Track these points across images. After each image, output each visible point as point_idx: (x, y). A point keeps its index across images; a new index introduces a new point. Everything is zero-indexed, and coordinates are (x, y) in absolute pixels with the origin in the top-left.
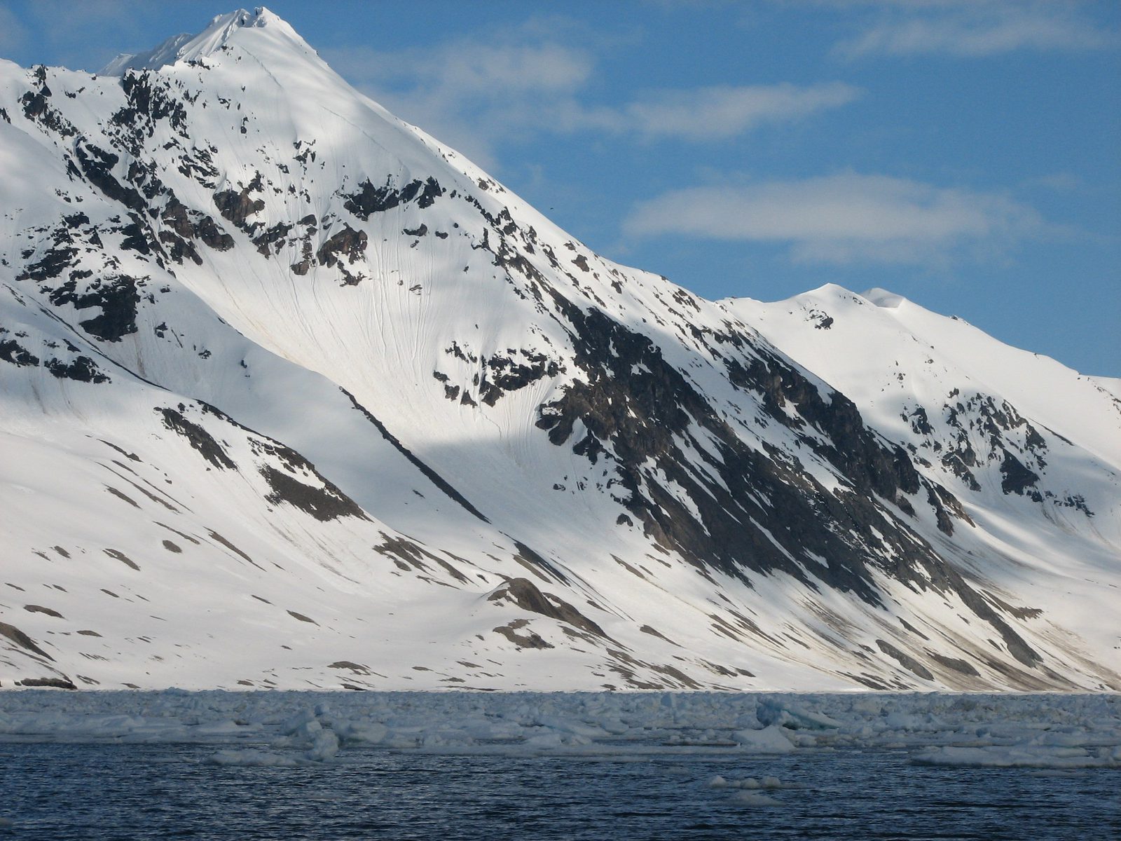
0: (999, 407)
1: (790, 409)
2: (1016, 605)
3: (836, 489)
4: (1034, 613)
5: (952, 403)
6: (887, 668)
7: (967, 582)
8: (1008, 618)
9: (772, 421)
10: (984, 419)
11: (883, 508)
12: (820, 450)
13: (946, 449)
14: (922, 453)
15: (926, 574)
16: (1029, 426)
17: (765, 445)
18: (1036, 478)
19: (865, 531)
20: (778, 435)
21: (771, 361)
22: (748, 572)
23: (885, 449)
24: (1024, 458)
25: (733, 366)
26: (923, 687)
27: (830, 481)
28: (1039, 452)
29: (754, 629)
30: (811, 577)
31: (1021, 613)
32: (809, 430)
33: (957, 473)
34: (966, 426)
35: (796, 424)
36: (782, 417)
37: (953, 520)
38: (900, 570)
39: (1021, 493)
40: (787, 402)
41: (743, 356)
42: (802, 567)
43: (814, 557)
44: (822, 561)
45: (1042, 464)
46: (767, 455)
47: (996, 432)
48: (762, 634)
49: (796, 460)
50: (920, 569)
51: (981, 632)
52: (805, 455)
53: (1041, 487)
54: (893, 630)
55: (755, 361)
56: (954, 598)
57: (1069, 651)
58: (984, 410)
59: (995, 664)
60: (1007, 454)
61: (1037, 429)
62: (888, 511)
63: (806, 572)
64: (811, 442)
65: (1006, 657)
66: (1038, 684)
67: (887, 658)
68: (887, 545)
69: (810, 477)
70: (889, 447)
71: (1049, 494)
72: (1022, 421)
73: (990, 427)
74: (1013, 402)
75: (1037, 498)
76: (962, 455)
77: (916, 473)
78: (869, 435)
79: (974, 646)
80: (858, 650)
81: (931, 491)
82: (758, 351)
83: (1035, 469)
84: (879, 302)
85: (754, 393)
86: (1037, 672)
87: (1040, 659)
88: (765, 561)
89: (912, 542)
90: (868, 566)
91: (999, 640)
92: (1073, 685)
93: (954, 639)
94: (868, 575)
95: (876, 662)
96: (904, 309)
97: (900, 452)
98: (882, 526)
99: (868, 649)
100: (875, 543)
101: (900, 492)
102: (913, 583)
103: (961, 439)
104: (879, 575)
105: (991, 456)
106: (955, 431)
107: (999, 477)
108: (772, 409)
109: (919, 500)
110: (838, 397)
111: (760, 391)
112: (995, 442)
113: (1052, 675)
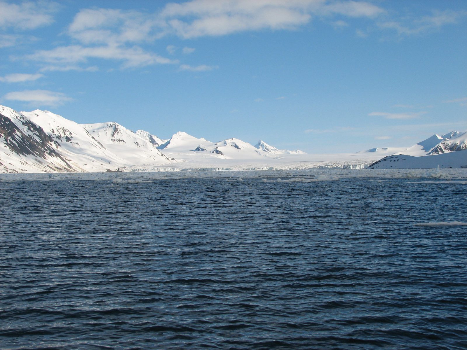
0: (65, 129)
1: (32, 129)
2: (68, 159)
3: (40, 142)
4: (71, 160)
5: (58, 128)
6: (48, 169)
7: (61, 156)
8: (67, 161)
9: (29, 131)
10: (63, 131)
11: (47, 145)
12: (37, 135)
13: (57, 135)
14: (53, 136)
15: (54, 155)
16: (70, 132)
17: (28, 135)
18: (71, 140)
19: (44, 148)
20: (30, 133)
21: (29, 122)
22: (26, 155)
23: (47, 135)
24: (69, 136)
25: (23, 122)
26: (54, 172)
27: (39, 140)
28: (71, 136)
29: (27, 163)
30: (36, 155)
31: (69, 160)
32: (35, 132)
33: (59, 139)
34: (60, 132)
35: (33, 131)
36: (31, 130)
37: (58, 146)
38: (50, 154)
39: (69, 142)
40: (32, 128)
41: (24, 121)
42: (34, 154)
43: (36, 152)
44: (38, 153)
45: (72, 137)
46: (28, 136)
47: (65, 133)
48: (28, 164)
49: (33, 137)
51: (63, 164)
52: (35, 136)
53: (72, 141)
54: (49, 163)
55: (26, 122)
56: (58, 158)
57: (77, 166)
58: (63, 129)
59: (65, 168)
60: (66, 136)
61: (71, 132)
63: (35, 154)
64: (35, 134)
65: (67, 167)
66: (71, 171)
67: (48, 168)
68: (48, 150)
69: (35, 140)
70: (48, 135)
71: (73, 142)
72: (69, 131)
73: (64, 132)
74: (67, 128)
75: (71, 143)
76: (59, 136)
77: (52, 139)
78: (45, 133)
79: (62, 165)
80: (44, 166)
81: (54, 142)
82: (27, 120)
83: (71, 138)
84: (46, 112)
85: (26, 126)
86: (71, 169)
87: (72, 167)
88: (28, 153)
90: (45, 153)
91: (66, 164)
92: (77, 171)
93: (59, 164)
94: (45, 155)
95: (46, 168)
96: (50, 113)
97: (50, 136)
98: (47, 147)
99: (45, 166)
100: (46, 150)
101: (50, 142)
102: (52, 156)
103: (59, 134)
104: (47, 154)
105: (64, 136)
106: (58, 132)
107: (65, 140)
108: (29, 129)
109: (53, 143)
110: (40, 127)
111: (27, 126)
112: (64, 134)
113: (74, 170)
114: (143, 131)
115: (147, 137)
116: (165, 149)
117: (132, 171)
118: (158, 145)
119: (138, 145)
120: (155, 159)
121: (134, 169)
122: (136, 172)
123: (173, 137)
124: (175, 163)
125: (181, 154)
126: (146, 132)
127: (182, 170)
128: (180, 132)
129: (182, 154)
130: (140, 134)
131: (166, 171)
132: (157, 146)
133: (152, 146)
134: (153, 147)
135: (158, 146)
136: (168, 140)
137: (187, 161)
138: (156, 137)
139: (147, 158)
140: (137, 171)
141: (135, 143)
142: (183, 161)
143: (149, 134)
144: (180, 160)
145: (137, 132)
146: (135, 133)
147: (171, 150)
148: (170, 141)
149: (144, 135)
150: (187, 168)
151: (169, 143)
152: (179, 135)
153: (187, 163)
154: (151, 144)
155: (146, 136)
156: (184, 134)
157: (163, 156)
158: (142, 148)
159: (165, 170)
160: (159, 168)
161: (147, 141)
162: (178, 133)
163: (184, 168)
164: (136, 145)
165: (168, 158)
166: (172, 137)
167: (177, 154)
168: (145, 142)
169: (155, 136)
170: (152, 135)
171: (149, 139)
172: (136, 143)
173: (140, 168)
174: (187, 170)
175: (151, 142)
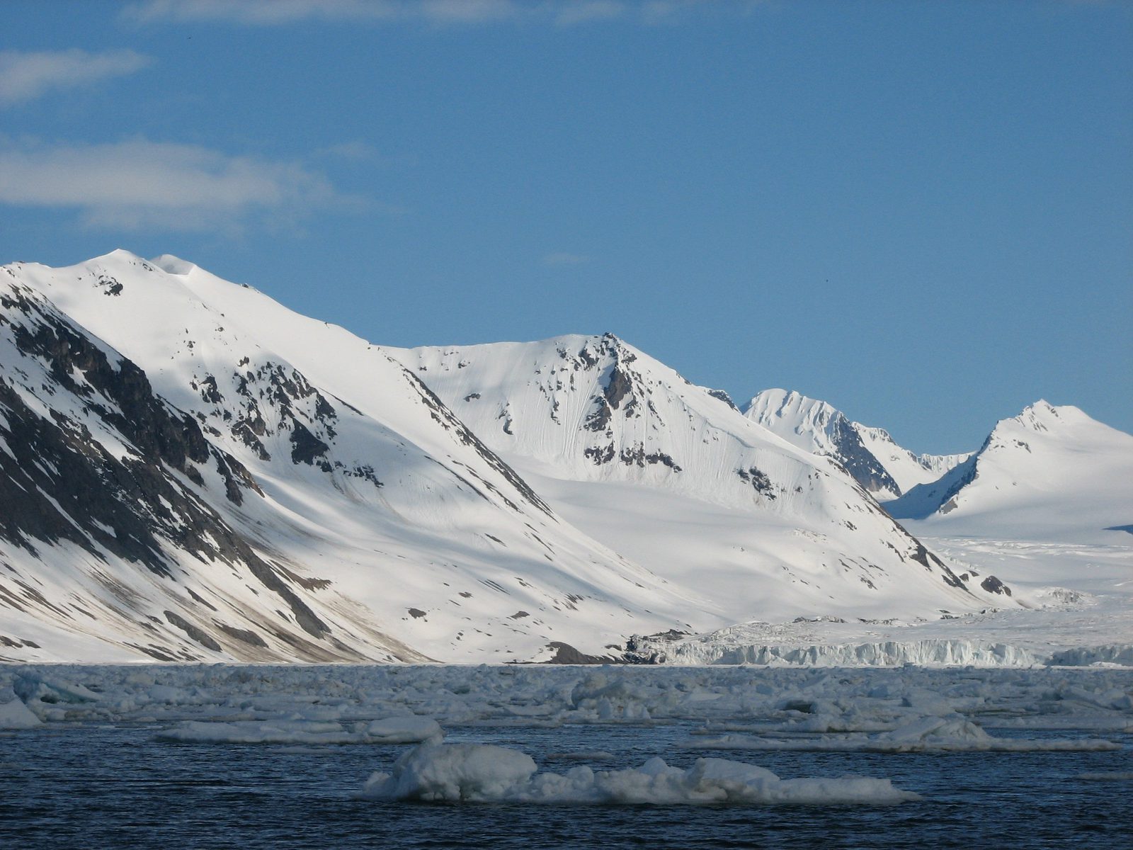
0: (289, 376)
1: (79, 375)
2: (305, 575)
3: (124, 458)
4: (322, 584)
5: (243, 371)
6: (175, 640)
7: (256, 552)
8: (296, 589)
9: (60, 389)
10: (274, 388)
11: (171, 478)
12: (108, 418)
13: (236, 418)
14: (212, 422)
15: (215, 544)
16: (318, 396)
17: (53, 413)
18: (326, 448)
19: (154, 501)
20: (66, 403)
21: (58, 327)
22: (34, 541)
23: (175, 418)
24: (314, 427)
25: (21, 332)
26: (210, 658)
27: (118, 450)
28: (329, 422)
29: (40, 599)
30: (98, 547)
31: (310, 584)
32: (97, 398)
33: (247, 442)
34: (256, 396)
35: (85, 391)
36: (70, 385)
37: (242, 489)
38: (189, 539)
39: (310, 463)
40: (76, 369)
41: (30, 323)
42: (89, 536)
43: (101, 526)
44: (110, 530)
45: (332, 434)
46: (54, 422)
47: (287, 401)
48: (48, 604)
49: (84, 427)
50: (209, 539)
51: (269, 603)
52: (93, 423)
53: (330, 457)
54: (181, 600)
55: (43, 327)
56: (243, 569)
57: (356, 621)
58: (274, 379)
59: (283, 635)
60: (297, 423)
61: (327, 398)
62: (177, 479)
63: (93, 541)
64: (99, 410)
65: (294, 628)
66: (326, 656)
67: (175, 628)
68: (176, 515)
69: (98, 445)
70: (178, 416)
71: (339, 464)
72: (312, 390)
73: (281, 397)
74: (302, 371)
75: (326, 468)
76: (252, 425)
77: (205, 442)
78: (158, 404)
79: (262, 617)
80: (146, 621)
81: (220, 461)
82: (46, 317)
83: (325, 439)
84: (170, 269)
85: (41, 359)
86: (325, 644)
87: (329, 631)
88: (52, 530)
89: (201, 512)
90: (156, 536)
91: (287, 611)
92: (361, 656)
93: (242, 609)
94: (156, 545)
95: (164, 633)
96: (195, 276)
97: (190, 422)
98: (171, 495)
99: (156, 620)
100: (164, 513)
101: (189, 461)
102: (201, 553)
103: (251, 408)
104: (167, 545)
105: (281, 425)
106: (245, 399)
107: (289, 447)
108: (60, 376)
109: (208, 469)
110: (127, 365)
111: (48, 358)
112: (285, 411)
113: (340, 646)
114: (795, 394)
115: (822, 437)
116: (939, 515)
117: (722, 661)
118: (897, 492)
119: (759, 487)
120: (871, 585)
121: (731, 648)
122: (749, 665)
123: (995, 435)
124: (1008, 613)
125: (1049, 549)
126: (818, 403)
127: (1059, 659)
128: (1041, 406)
129: (1052, 552)
130: (779, 413)
131: (949, 662)
132: (885, 494)
133: (856, 499)
134: (862, 504)
135: (892, 496)
136: (963, 458)
137: (1087, 601)
138: (880, 436)
139: (820, 576)
140: (752, 659)
141: (742, 473)
142: (1058, 601)
143: (834, 417)
144: (1041, 592)
145: (758, 402)
146: (744, 409)
147: (977, 525)
148: (973, 462)
149: (806, 425)
150: (1092, 642)
151: (966, 474)
152: (1037, 427)
153: (1090, 609)
154: (849, 480)
155: (815, 431)
156: (1072, 417)
157: (926, 564)
158: (787, 506)
159: (940, 655)
160: (899, 644)
161: (820, 462)
162: (1027, 412)
163: (1071, 643)
164: (749, 488)
165: (958, 574)
166: (988, 441)
167: (1022, 550)
168: (807, 466)
169: (873, 430)
170: (855, 425)
171: (833, 449)
172: (751, 476)
173: (770, 641)
174: (1092, 657)
175: (845, 468)
